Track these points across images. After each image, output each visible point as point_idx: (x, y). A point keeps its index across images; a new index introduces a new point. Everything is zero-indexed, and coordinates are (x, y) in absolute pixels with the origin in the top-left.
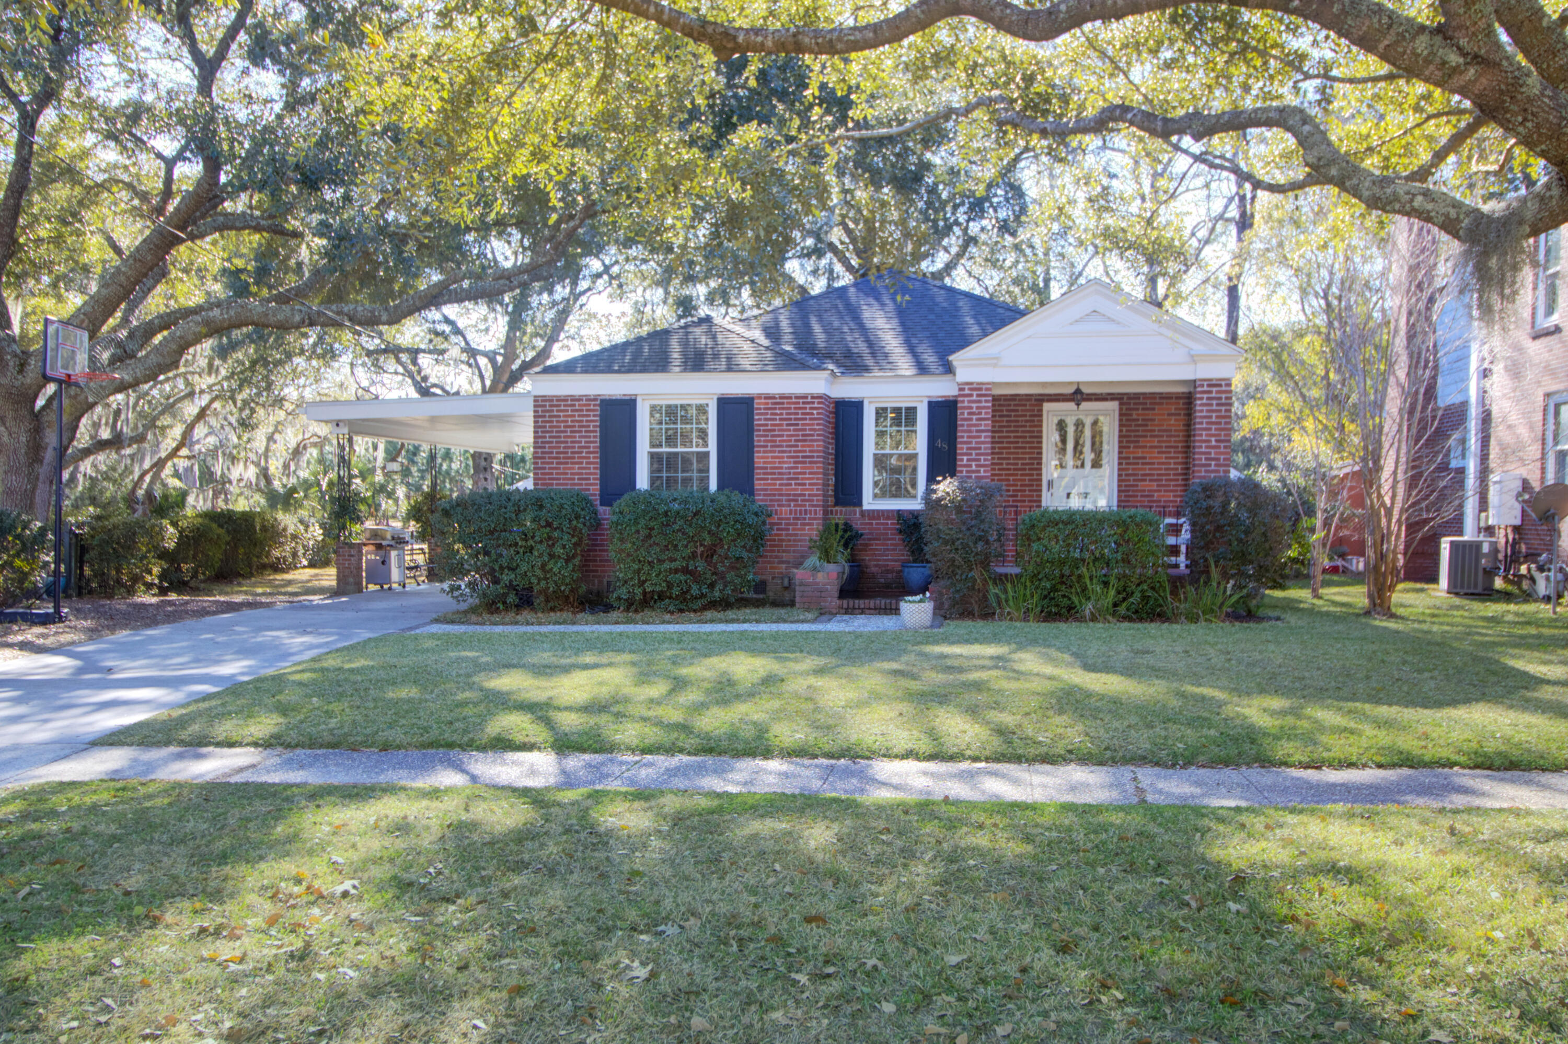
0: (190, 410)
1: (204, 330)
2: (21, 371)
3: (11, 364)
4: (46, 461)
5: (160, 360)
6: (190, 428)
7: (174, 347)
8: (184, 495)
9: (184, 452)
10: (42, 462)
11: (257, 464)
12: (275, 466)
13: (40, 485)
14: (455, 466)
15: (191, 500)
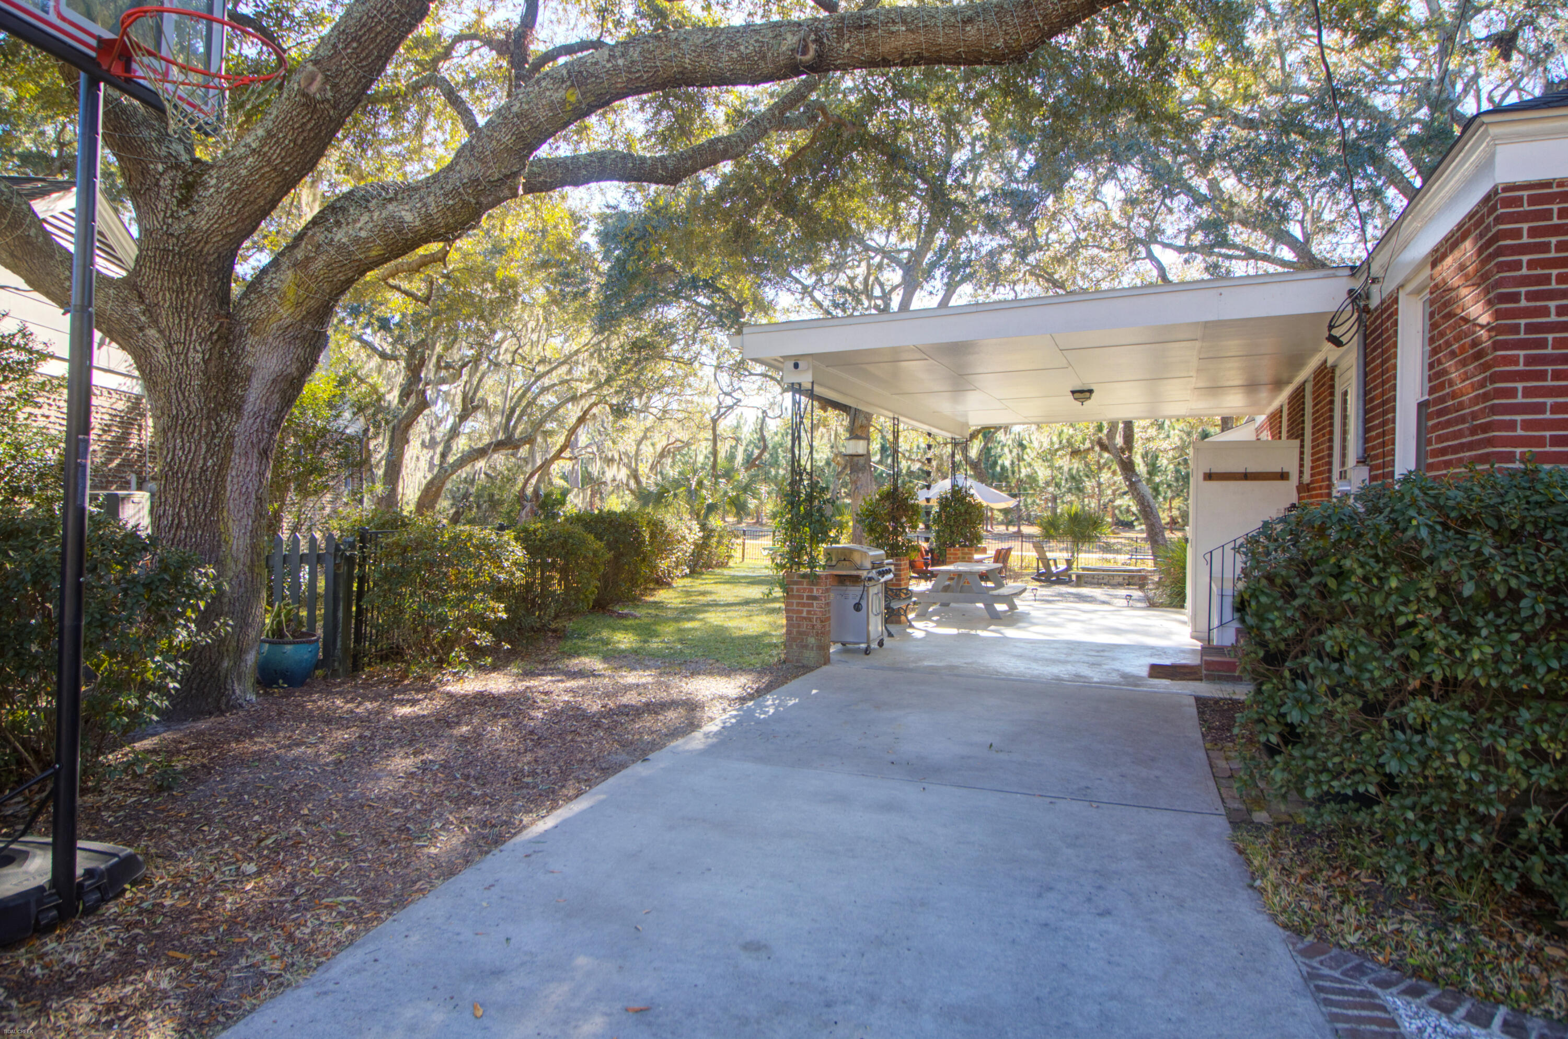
0: (573, 412)
1: (573, 97)
2: (184, 201)
3: (166, 182)
4: (248, 408)
5: (478, 170)
6: (573, 431)
7: (508, 139)
8: (565, 493)
9: (567, 454)
10: (239, 410)
11: (628, 466)
12: (643, 469)
13: (237, 461)
14: (781, 472)
15: (570, 497)
